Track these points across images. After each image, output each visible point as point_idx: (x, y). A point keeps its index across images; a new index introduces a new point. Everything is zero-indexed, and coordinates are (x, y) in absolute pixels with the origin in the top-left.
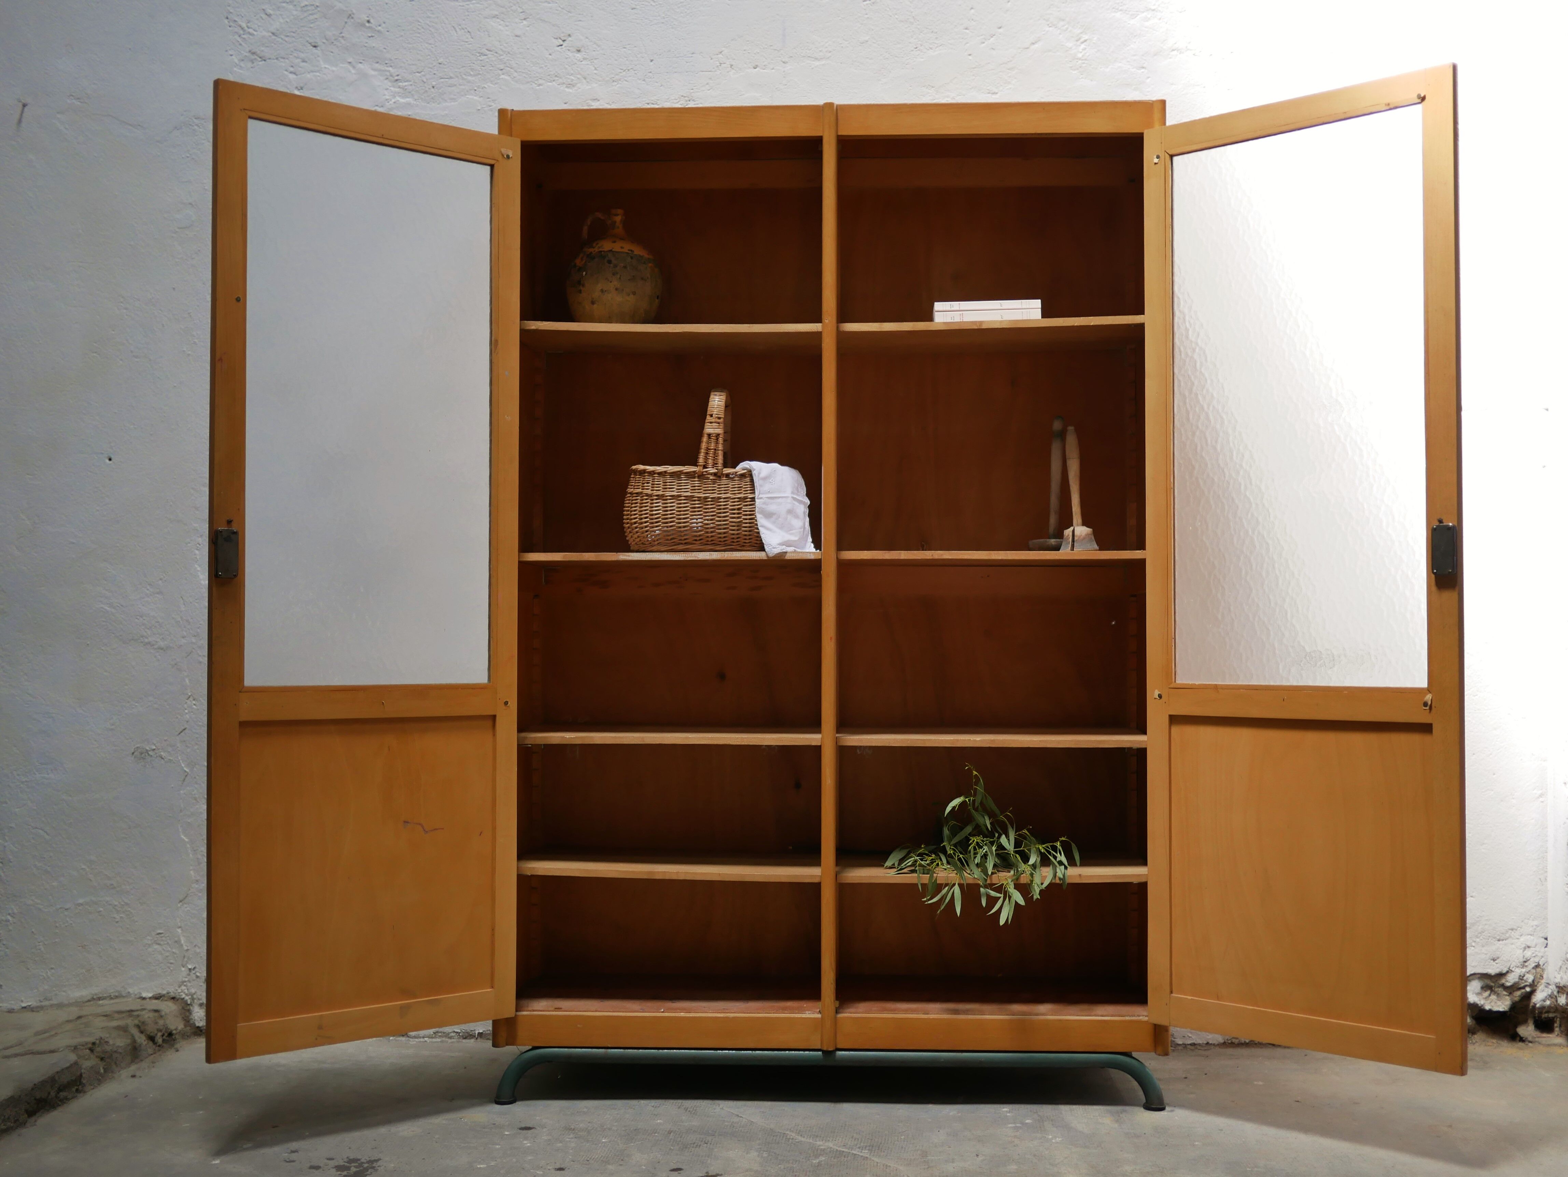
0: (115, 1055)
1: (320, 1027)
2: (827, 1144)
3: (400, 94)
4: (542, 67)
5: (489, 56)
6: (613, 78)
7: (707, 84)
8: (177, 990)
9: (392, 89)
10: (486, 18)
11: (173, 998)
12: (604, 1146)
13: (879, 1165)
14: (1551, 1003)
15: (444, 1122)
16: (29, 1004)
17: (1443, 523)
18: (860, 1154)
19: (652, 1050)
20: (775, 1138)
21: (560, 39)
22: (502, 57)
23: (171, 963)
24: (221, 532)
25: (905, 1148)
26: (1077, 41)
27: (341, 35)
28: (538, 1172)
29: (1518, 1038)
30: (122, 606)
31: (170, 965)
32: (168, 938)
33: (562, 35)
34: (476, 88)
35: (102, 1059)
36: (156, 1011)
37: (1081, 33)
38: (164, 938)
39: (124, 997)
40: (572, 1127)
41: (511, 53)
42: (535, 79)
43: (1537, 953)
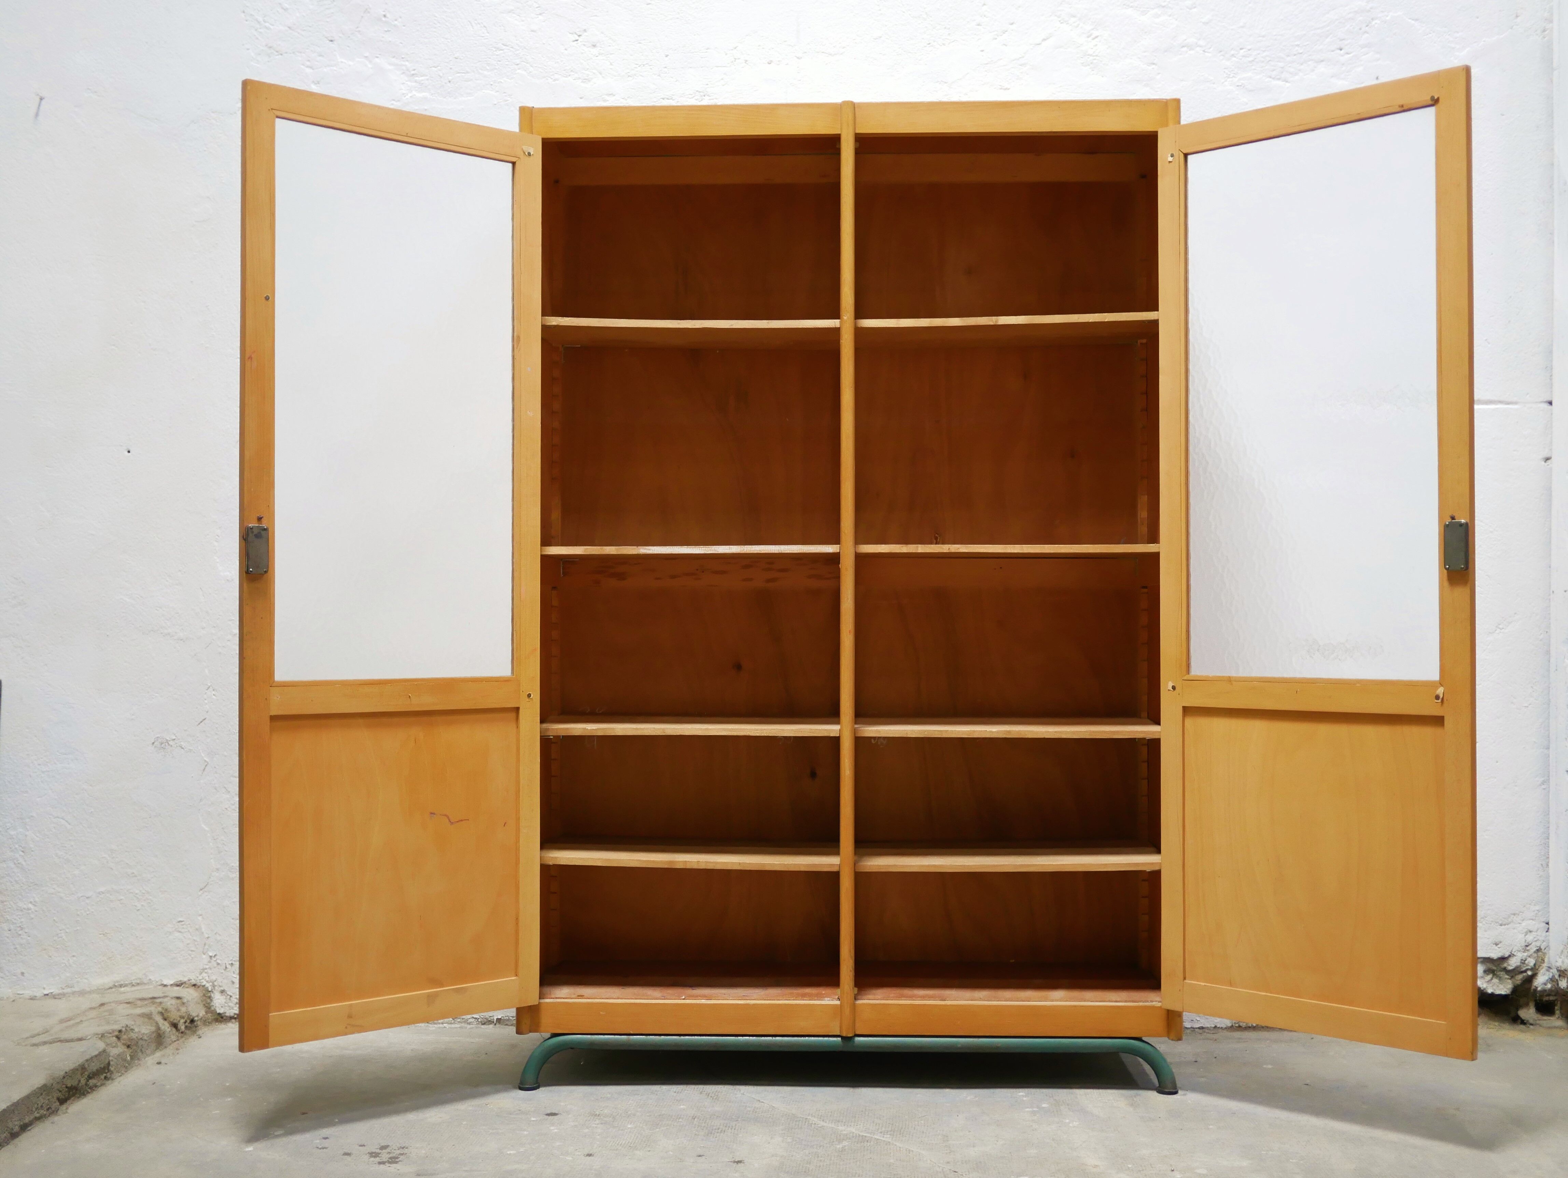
0: (141, 1042)
1: (350, 1017)
2: (849, 1129)
3: (417, 89)
4: (558, 62)
5: (505, 51)
6: (629, 73)
7: (722, 79)
8: (198, 977)
9: (409, 83)
10: (503, 13)
11: (194, 985)
12: (630, 1132)
13: (901, 1149)
14: (1552, 987)
15: (470, 1108)
16: (52, 991)
17: (1455, 519)
18: (882, 1139)
19: (674, 1037)
20: (797, 1123)
21: (576, 34)
22: (518, 52)
23: (192, 951)
24: (252, 529)
25: (926, 1133)
26: (1088, 37)
27: (358, 29)
28: (568, 1158)
29: (1520, 1021)
30: (141, 597)
31: (191, 952)
32: (189, 926)
33: (578, 30)
34: (492, 83)
35: (128, 1047)
36: (178, 998)
37: (1093, 29)
38: (184, 926)
39: (145, 984)
40: (597, 1113)
41: (527, 48)
42: (551, 74)
43: (1538, 937)
